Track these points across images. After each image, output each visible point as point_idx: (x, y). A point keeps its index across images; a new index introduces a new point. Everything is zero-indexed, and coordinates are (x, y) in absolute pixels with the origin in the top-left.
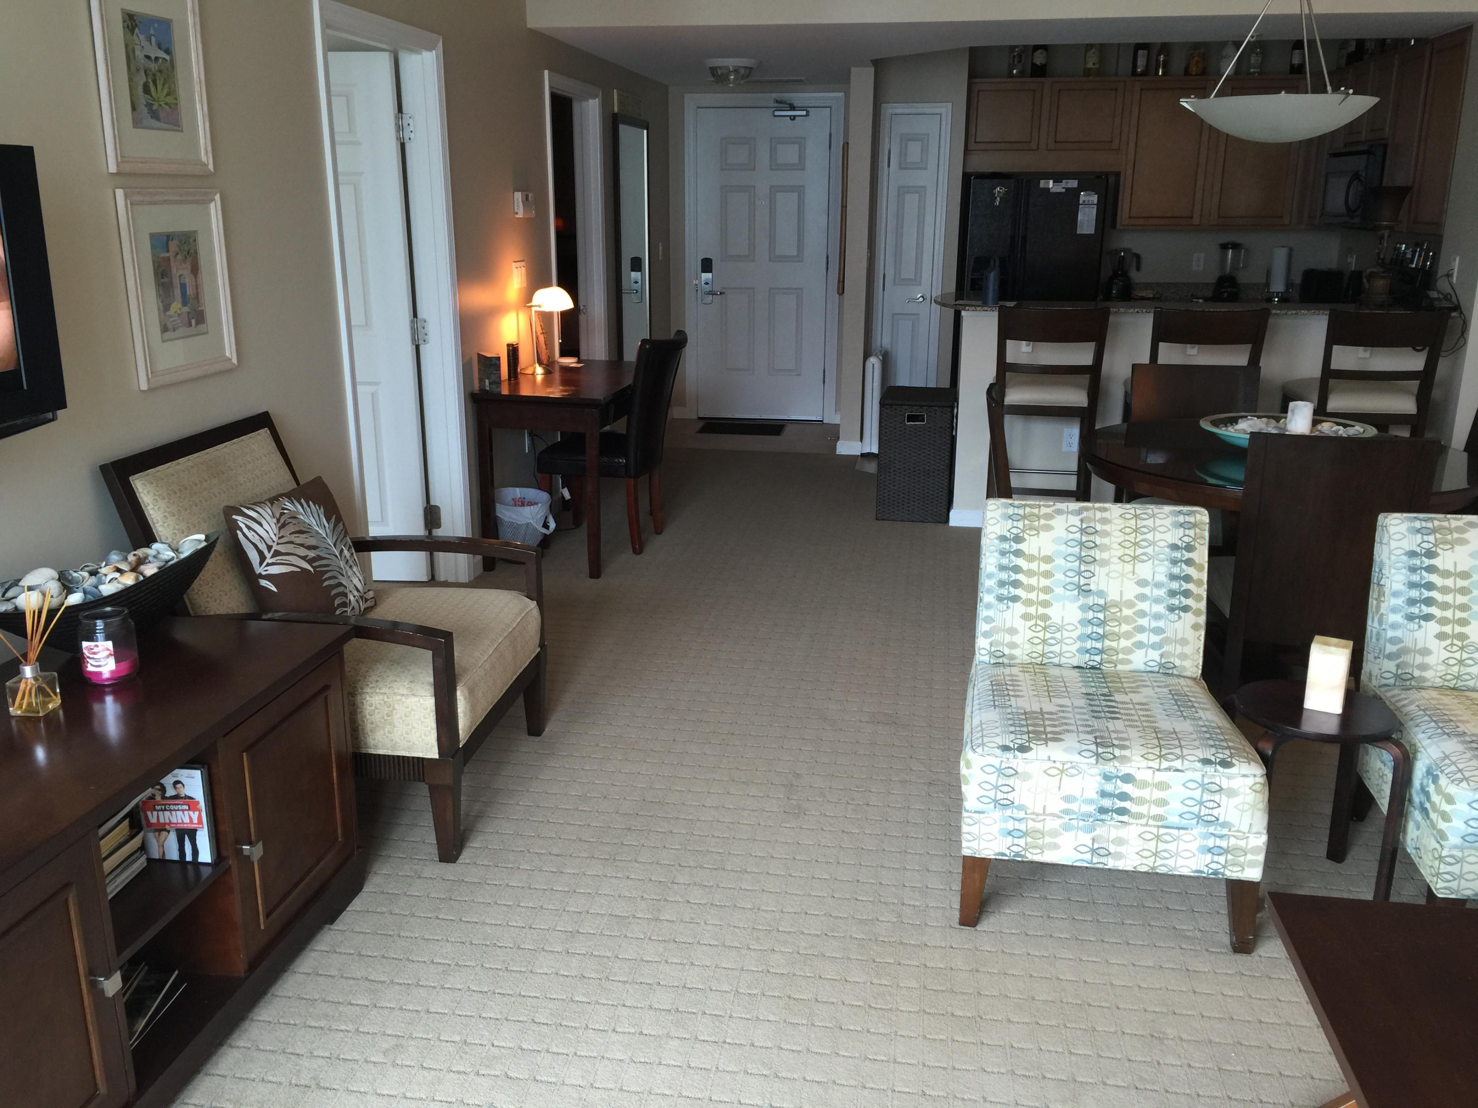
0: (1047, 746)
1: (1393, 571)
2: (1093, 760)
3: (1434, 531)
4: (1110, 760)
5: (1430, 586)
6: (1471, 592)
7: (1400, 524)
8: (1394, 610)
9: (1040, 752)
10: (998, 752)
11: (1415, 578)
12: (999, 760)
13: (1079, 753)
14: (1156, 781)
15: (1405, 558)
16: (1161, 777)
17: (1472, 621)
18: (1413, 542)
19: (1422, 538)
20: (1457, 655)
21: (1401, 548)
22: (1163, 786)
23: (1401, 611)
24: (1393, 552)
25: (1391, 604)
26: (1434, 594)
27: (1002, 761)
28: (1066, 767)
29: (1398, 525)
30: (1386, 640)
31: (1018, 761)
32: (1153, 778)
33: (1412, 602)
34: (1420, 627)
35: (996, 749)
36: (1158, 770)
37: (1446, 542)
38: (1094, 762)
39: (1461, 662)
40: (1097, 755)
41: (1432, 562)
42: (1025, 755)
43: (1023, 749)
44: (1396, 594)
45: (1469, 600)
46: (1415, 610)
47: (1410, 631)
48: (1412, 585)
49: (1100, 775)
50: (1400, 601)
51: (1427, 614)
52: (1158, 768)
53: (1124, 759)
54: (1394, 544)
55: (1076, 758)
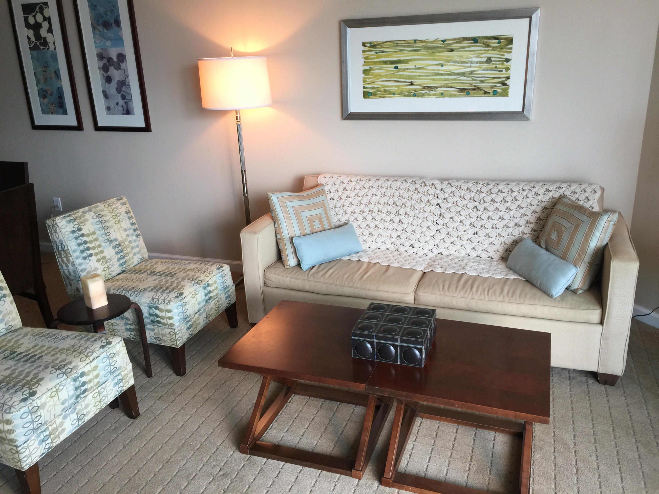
0: (41, 385)
1: (69, 242)
2: (65, 377)
3: (75, 220)
4: (71, 371)
5: (85, 242)
6: (98, 239)
7: (62, 221)
8: (77, 258)
9: (41, 389)
10: (23, 404)
11: (79, 241)
12: (27, 408)
13: (57, 378)
14: (92, 367)
15: (71, 235)
16: (93, 364)
17: (104, 250)
18: (71, 227)
19: (73, 224)
20: (106, 266)
21: (68, 231)
22: (96, 368)
23: (80, 257)
24: (65, 234)
25: (75, 256)
26: (89, 245)
27: (28, 407)
28: (57, 388)
29: (61, 222)
30: (80, 272)
31: (37, 401)
32: (91, 367)
33: (82, 252)
34: (90, 260)
35: (21, 404)
36: (91, 362)
37: (81, 223)
38: (66, 377)
39: (108, 268)
40: (64, 373)
41: (82, 232)
42: (37, 396)
43: (33, 394)
44: (74, 251)
45: (100, 242)
46: (85, 254)
47: (87, 264)
48: (79, 245)
49: (72, 381)
50: (78, 253)
51: (90, 254)
52: (89, 361)
53: (75, 367)
54: (63, 231)
55: (58, 381)
